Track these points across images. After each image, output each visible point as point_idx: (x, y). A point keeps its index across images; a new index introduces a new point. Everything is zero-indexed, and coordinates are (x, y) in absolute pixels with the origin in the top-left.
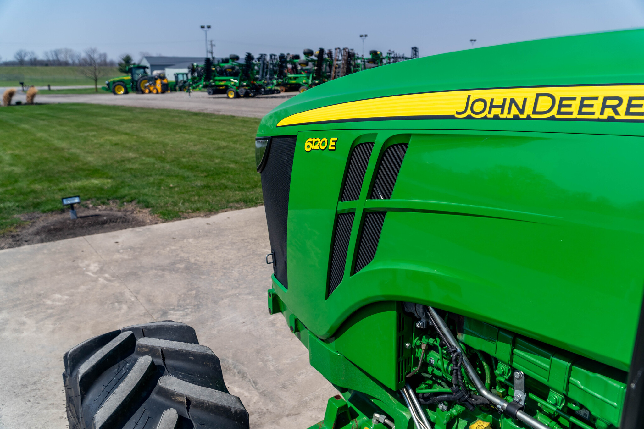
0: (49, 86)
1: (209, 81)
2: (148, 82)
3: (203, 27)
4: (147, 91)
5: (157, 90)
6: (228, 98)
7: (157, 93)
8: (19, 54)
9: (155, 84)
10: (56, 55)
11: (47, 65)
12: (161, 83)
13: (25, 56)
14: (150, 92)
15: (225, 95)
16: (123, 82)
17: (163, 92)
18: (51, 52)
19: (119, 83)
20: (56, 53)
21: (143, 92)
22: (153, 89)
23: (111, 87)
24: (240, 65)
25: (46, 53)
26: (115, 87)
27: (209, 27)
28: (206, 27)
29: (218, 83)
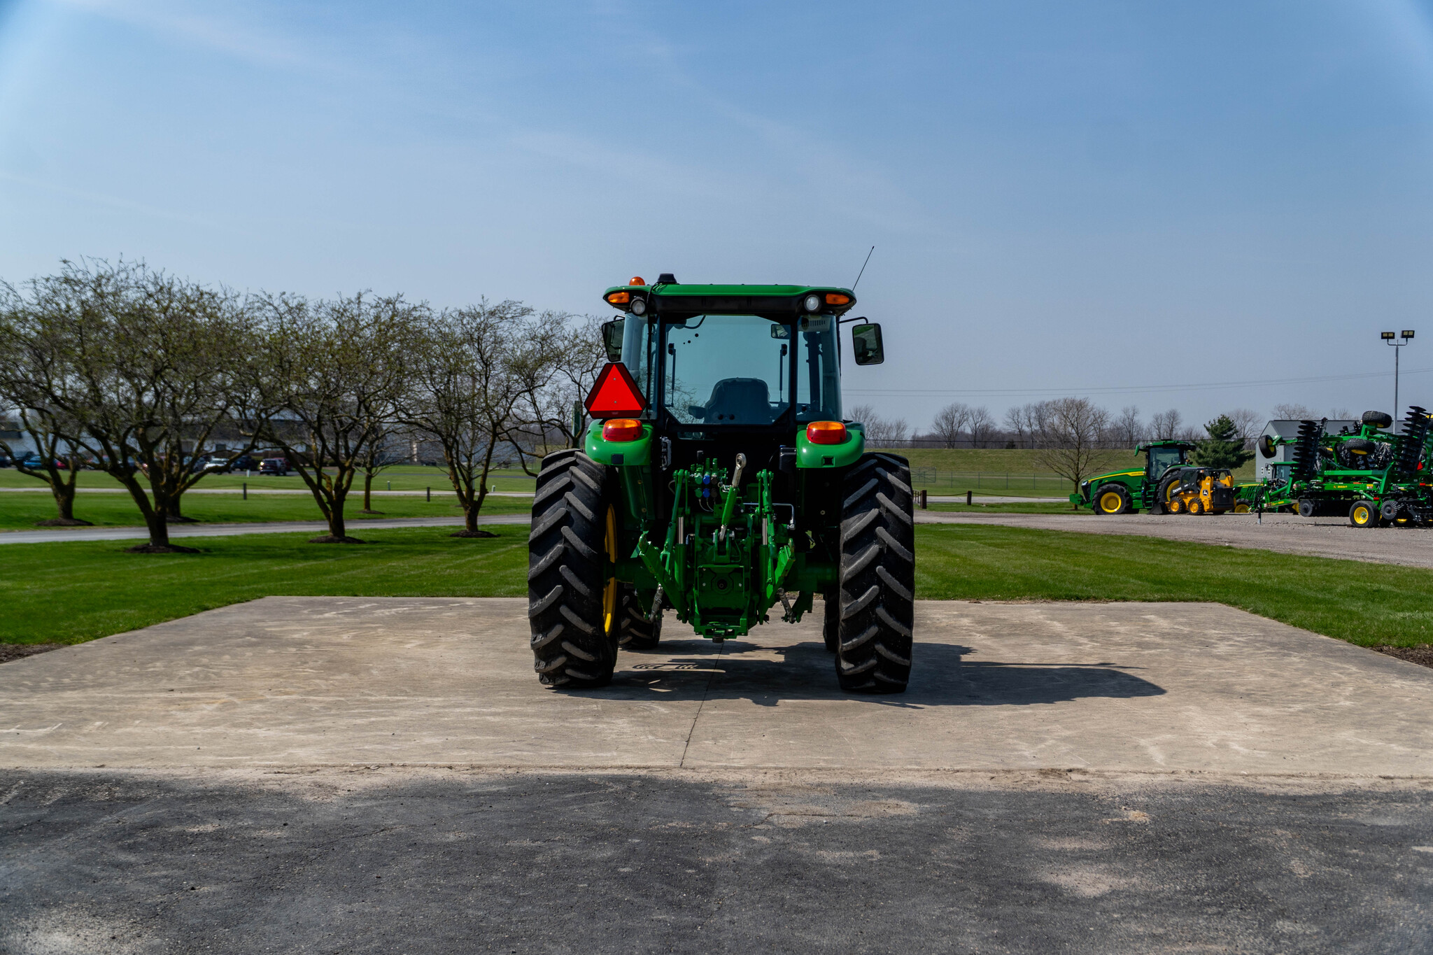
0: (970, 494)
1: (1307, 480)
2: (1182, 484)
3: (1387, 336)
4: (1175, 507)
5: (1201, 506)
6: (1354, 525)
7: (1201, 512)
8: (949, 418)
9: (1196, 488)
10: (1040, 420)
11: (1011, 445)
12: (1213, 486)
13: (960, 423)
14: (1184, 510)
15: (1347, 520)
16: (1122, 483)
17: (1217, 510)
18: (1027, 409)
19: (1112, 485)
20: (1040, 413)
21: (1166, 511)
22: (1191, 502)
23: (1093, 495)
24: (1391, 438)
25: (1015, 413)
26: (1100, 495)
27: (1408, 335)
28: (1398, 335)
29: (1330, 486)
